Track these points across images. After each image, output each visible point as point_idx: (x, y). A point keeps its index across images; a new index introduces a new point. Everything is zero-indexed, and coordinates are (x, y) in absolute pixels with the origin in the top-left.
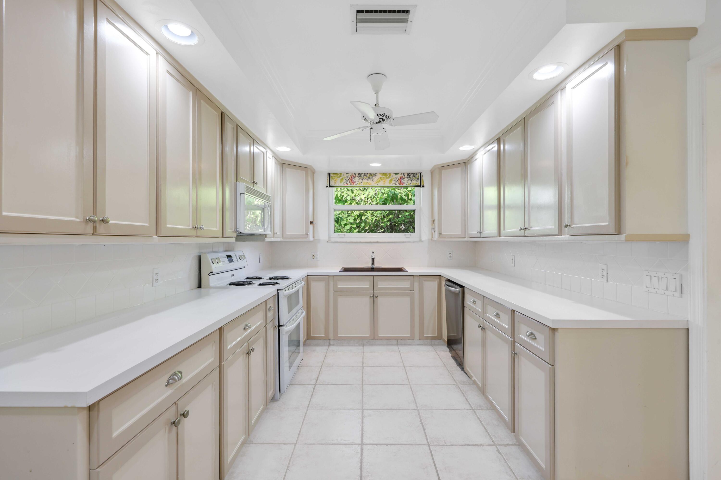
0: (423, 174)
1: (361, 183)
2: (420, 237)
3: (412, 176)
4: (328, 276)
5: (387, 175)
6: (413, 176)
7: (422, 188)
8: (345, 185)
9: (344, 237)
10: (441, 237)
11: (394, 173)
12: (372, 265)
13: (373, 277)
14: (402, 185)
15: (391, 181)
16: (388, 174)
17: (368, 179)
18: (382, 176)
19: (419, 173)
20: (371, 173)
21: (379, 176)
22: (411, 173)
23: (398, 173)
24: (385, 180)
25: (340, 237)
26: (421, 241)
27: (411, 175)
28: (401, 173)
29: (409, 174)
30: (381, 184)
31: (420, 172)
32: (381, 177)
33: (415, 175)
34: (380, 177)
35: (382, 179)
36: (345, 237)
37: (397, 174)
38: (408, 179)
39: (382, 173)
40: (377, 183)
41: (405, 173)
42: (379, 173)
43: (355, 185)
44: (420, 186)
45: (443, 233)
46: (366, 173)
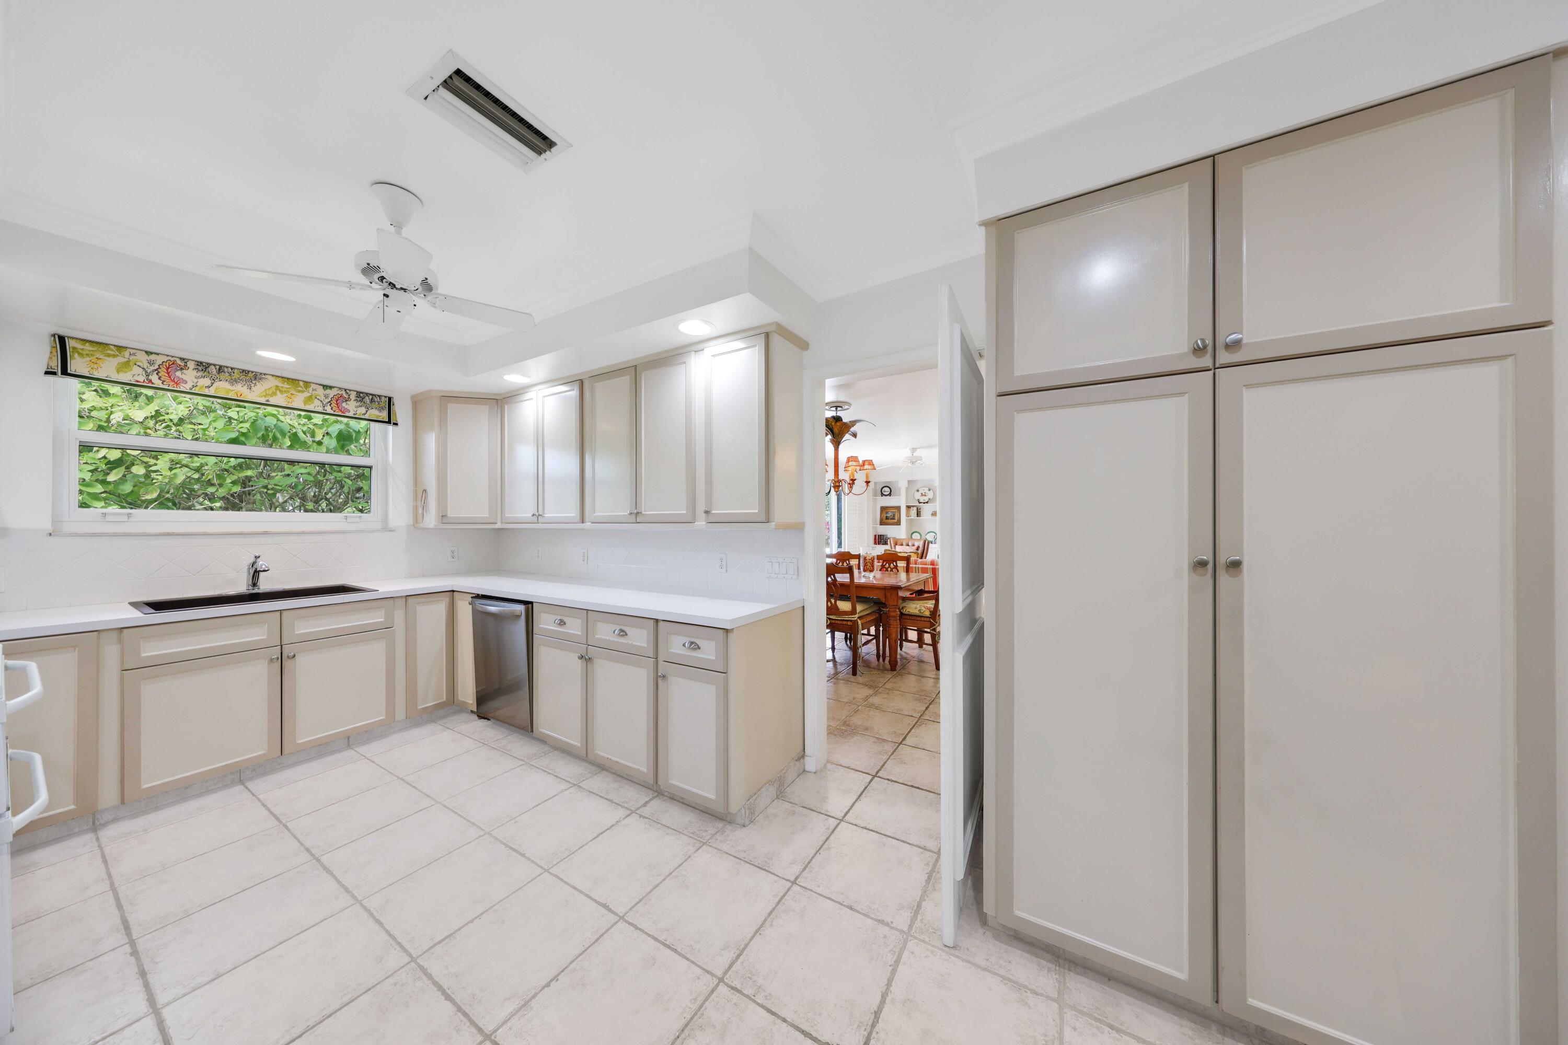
0: (396, 400)
1: (209, 387)
2: (385, 520)
3: (367, 400)
4: (96, 633)
5: (298, 385)
6: (372, 401)
7: (390, 428)
8: (138, 381)
9: (127, 520)
10: (444, 522)
11: (320, 385)
12: (250, 588)
13: (279, 613)
14: (343, 413)
15: (309, 399)
16: (301, 383)
17: (233, 382)
18: (283, 383)
19: (386, 397)
20: (243, 371)
21: (270, 383)
22: (367, 394)
23: (331, 387)
24: (292, 394)
25: (107, 520)
26: (386, 528)
27: (367, 397)
28: (340, 388)
29: (361, 395)
30: (279, 399)
31: (390, 396)
32: (280, 385)
33: (376, 399)
34: (277, 386)
35: (281, 391)
36: (131, 519)
37: (328, 388)
38: (359, 404)
39: (282, 377)
40: (265, 396)
41: (350, 390)
42: (273, 376)
43: (182, 389)
44: (389, 422)
45: (449, 515)
46: (227, 367)
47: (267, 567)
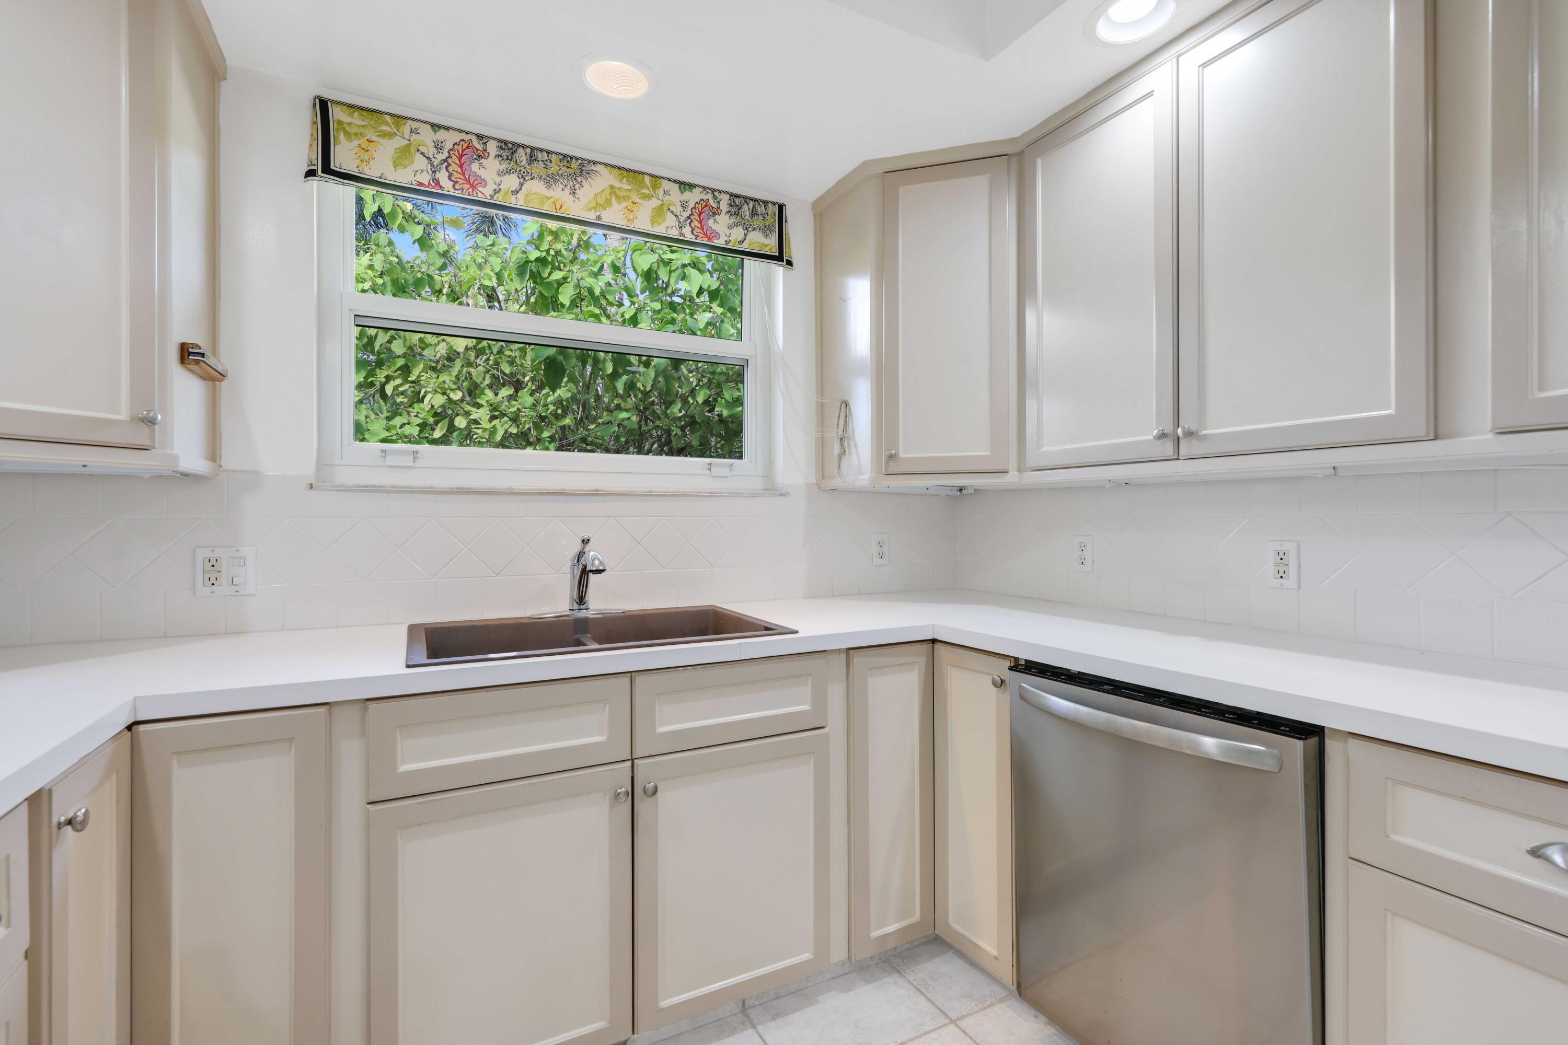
0: (789, 212)
1: (516, 192)
2: (769, 474)
3: (747, 210)
5: (642, 185)
6: (754, 213)
7: (779, 270)
8: (423, 184)
9: (412, 463)
10: (892, 471)
11: (676, 182)
12: (576, 606)
14: (708, 241)
15: (659, 213)
16: (647, 179)
17: (550, 180)
18: (621, 181)
19: (774, 204)
20: (565, 156)
21: (603, 180)
22: (747, 199)
23: (691, 186)
24: (634, 203)
25: (388, 464)
26: (771, 489)
27: (745, 206)
28: (705, 188)
29: (737, 201)
30: (614, 215)
31: (781, 201)
32: (617, 184)
33: (760, 209)
34: (612, 187)
35: (617, 198)
36: (419, 463)
37: (687, 187)
38: (733, 219)
39: (620, 168)
40: (594, 207)
41: (720, 192)
42: (606, 165)
43: (482, 198)
44: (779, 258)
46: (542, 150)
47: (601, 563)
